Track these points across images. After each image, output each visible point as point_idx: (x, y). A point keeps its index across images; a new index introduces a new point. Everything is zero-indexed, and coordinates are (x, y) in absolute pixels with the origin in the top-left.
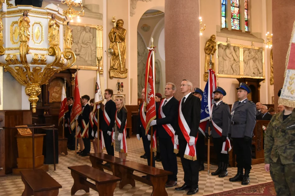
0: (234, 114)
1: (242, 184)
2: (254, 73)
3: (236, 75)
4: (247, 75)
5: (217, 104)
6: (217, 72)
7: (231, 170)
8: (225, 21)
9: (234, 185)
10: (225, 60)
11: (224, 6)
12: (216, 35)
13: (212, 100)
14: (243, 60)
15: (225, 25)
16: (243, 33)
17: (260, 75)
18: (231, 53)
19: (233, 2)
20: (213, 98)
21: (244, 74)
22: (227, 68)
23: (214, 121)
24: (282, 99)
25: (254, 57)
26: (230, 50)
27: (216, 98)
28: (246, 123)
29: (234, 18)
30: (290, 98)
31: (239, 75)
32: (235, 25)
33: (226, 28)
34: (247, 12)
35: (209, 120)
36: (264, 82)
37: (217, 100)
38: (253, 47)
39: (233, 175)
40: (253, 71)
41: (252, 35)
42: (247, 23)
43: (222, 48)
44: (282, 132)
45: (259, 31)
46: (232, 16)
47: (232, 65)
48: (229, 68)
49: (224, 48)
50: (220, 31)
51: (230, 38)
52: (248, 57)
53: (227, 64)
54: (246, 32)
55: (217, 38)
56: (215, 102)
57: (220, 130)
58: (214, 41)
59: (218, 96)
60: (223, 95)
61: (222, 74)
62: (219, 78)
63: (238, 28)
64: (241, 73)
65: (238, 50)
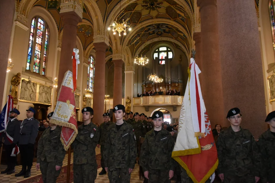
0: (23, 128)
1: (25, 177)
2: (45, 101)
3: (33, 101)
4: (40, 102)
5: (12, 120)
6: (19, 98)
7: (18, 168)
8: (30, 66)
9: (18, 179)
10: (26, 91)
11: (30, 56)
12: (21, 73)
13: (8, 117)
14: (38, 92)
15: (29, 68)
16: (41, 76)
17: (49, 103)
18: (31, 87)
19: (36, 55)
20: (9, 116)
21: (38, 101)
22: (27, 96)
23: (7, 132)
24: (53, 119)
25: (46, 91)
26: (30, 84)
27: (11, 116)
28: (31, 134)
29: (36, 65)
30: (57, 119)
31: (35, 101)
32: (36, 69)
33: (29, 70)
34: (45, 64)
35: (4, 132)
36: (51, 107)
37: (12, 117)
38: (46, 85)
39: (19, 171)
40: (44, 100)
41: (46, 77)
42: (44, 70)
43: (25, 83)
44: (49, 141)
45: (51, 76)
46: (34, 64)
47: (31, 94)
48: (28, 96)
49: (26, 83)
50: (24, 71)
51: (31, 77)
52: (42, 90)
53: (27, 93)
54: (43, 75)
55: (22, 75)
56: (10, 119)
57: (12, 139)
58: (19, 77)
59: (14, 114)
60: (17, 114)
61: (23, 99)
62: (20, 102)
63: (37, 72)
64: (36, 100)
65: (36, 85)
